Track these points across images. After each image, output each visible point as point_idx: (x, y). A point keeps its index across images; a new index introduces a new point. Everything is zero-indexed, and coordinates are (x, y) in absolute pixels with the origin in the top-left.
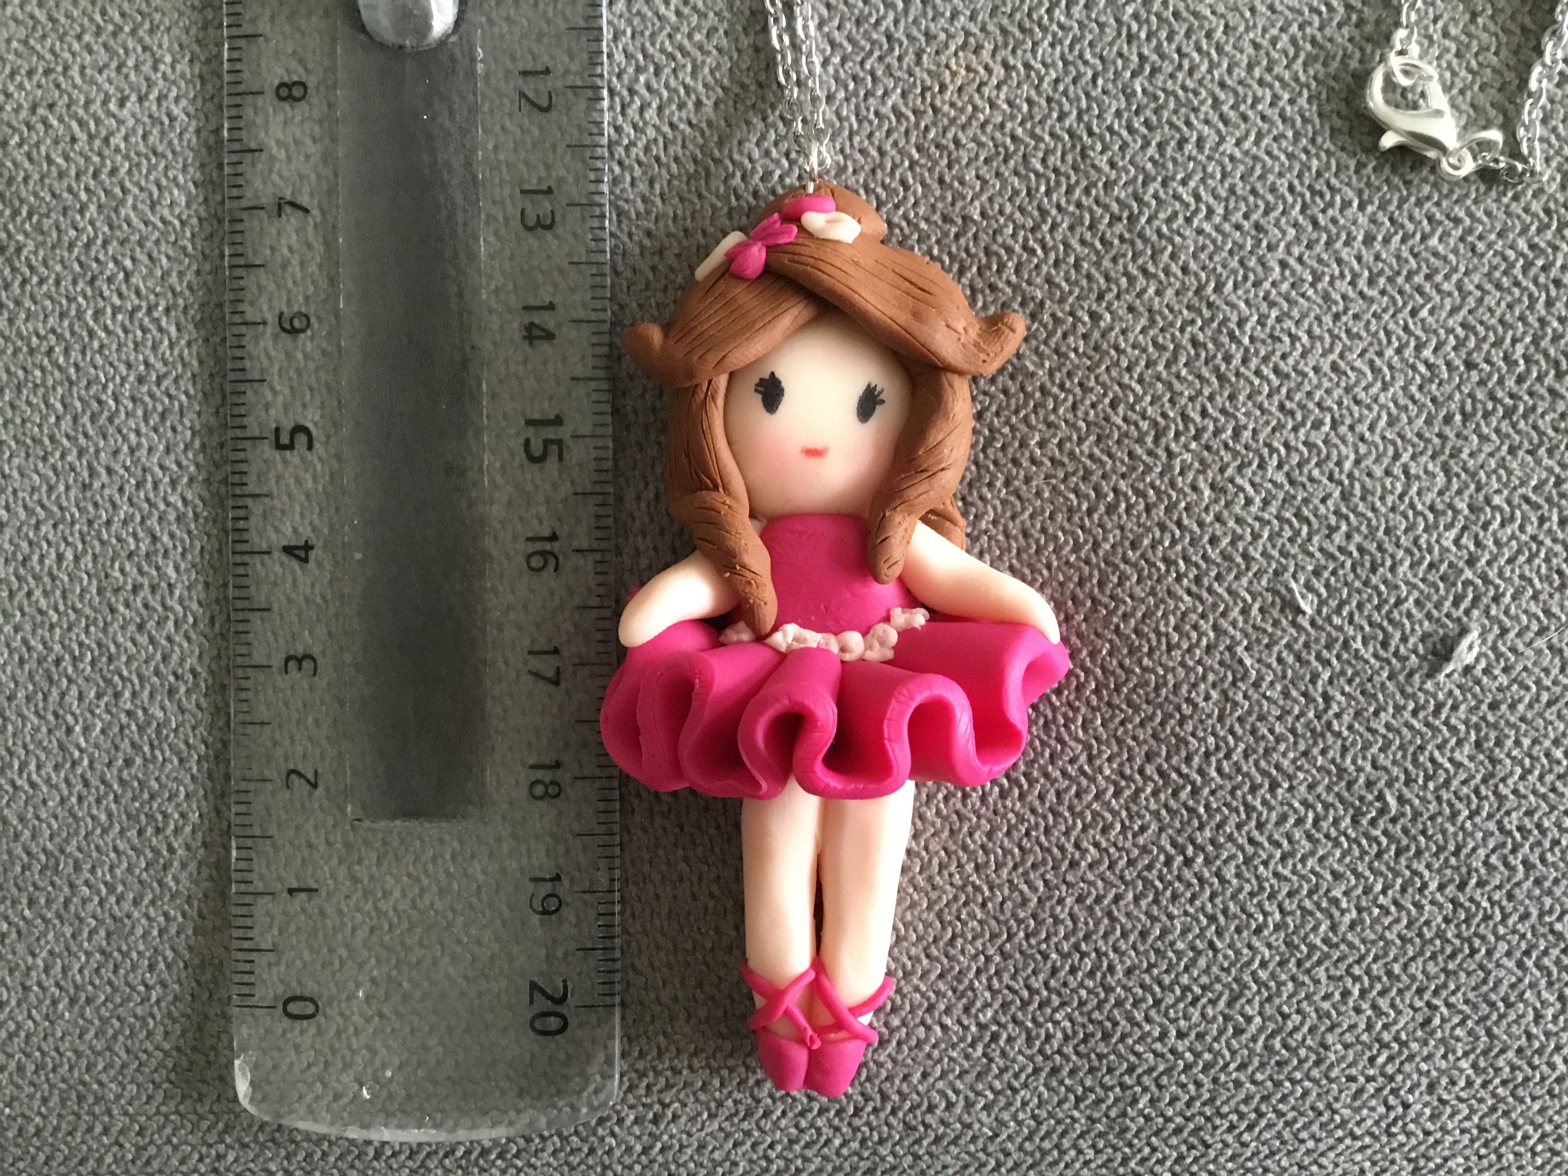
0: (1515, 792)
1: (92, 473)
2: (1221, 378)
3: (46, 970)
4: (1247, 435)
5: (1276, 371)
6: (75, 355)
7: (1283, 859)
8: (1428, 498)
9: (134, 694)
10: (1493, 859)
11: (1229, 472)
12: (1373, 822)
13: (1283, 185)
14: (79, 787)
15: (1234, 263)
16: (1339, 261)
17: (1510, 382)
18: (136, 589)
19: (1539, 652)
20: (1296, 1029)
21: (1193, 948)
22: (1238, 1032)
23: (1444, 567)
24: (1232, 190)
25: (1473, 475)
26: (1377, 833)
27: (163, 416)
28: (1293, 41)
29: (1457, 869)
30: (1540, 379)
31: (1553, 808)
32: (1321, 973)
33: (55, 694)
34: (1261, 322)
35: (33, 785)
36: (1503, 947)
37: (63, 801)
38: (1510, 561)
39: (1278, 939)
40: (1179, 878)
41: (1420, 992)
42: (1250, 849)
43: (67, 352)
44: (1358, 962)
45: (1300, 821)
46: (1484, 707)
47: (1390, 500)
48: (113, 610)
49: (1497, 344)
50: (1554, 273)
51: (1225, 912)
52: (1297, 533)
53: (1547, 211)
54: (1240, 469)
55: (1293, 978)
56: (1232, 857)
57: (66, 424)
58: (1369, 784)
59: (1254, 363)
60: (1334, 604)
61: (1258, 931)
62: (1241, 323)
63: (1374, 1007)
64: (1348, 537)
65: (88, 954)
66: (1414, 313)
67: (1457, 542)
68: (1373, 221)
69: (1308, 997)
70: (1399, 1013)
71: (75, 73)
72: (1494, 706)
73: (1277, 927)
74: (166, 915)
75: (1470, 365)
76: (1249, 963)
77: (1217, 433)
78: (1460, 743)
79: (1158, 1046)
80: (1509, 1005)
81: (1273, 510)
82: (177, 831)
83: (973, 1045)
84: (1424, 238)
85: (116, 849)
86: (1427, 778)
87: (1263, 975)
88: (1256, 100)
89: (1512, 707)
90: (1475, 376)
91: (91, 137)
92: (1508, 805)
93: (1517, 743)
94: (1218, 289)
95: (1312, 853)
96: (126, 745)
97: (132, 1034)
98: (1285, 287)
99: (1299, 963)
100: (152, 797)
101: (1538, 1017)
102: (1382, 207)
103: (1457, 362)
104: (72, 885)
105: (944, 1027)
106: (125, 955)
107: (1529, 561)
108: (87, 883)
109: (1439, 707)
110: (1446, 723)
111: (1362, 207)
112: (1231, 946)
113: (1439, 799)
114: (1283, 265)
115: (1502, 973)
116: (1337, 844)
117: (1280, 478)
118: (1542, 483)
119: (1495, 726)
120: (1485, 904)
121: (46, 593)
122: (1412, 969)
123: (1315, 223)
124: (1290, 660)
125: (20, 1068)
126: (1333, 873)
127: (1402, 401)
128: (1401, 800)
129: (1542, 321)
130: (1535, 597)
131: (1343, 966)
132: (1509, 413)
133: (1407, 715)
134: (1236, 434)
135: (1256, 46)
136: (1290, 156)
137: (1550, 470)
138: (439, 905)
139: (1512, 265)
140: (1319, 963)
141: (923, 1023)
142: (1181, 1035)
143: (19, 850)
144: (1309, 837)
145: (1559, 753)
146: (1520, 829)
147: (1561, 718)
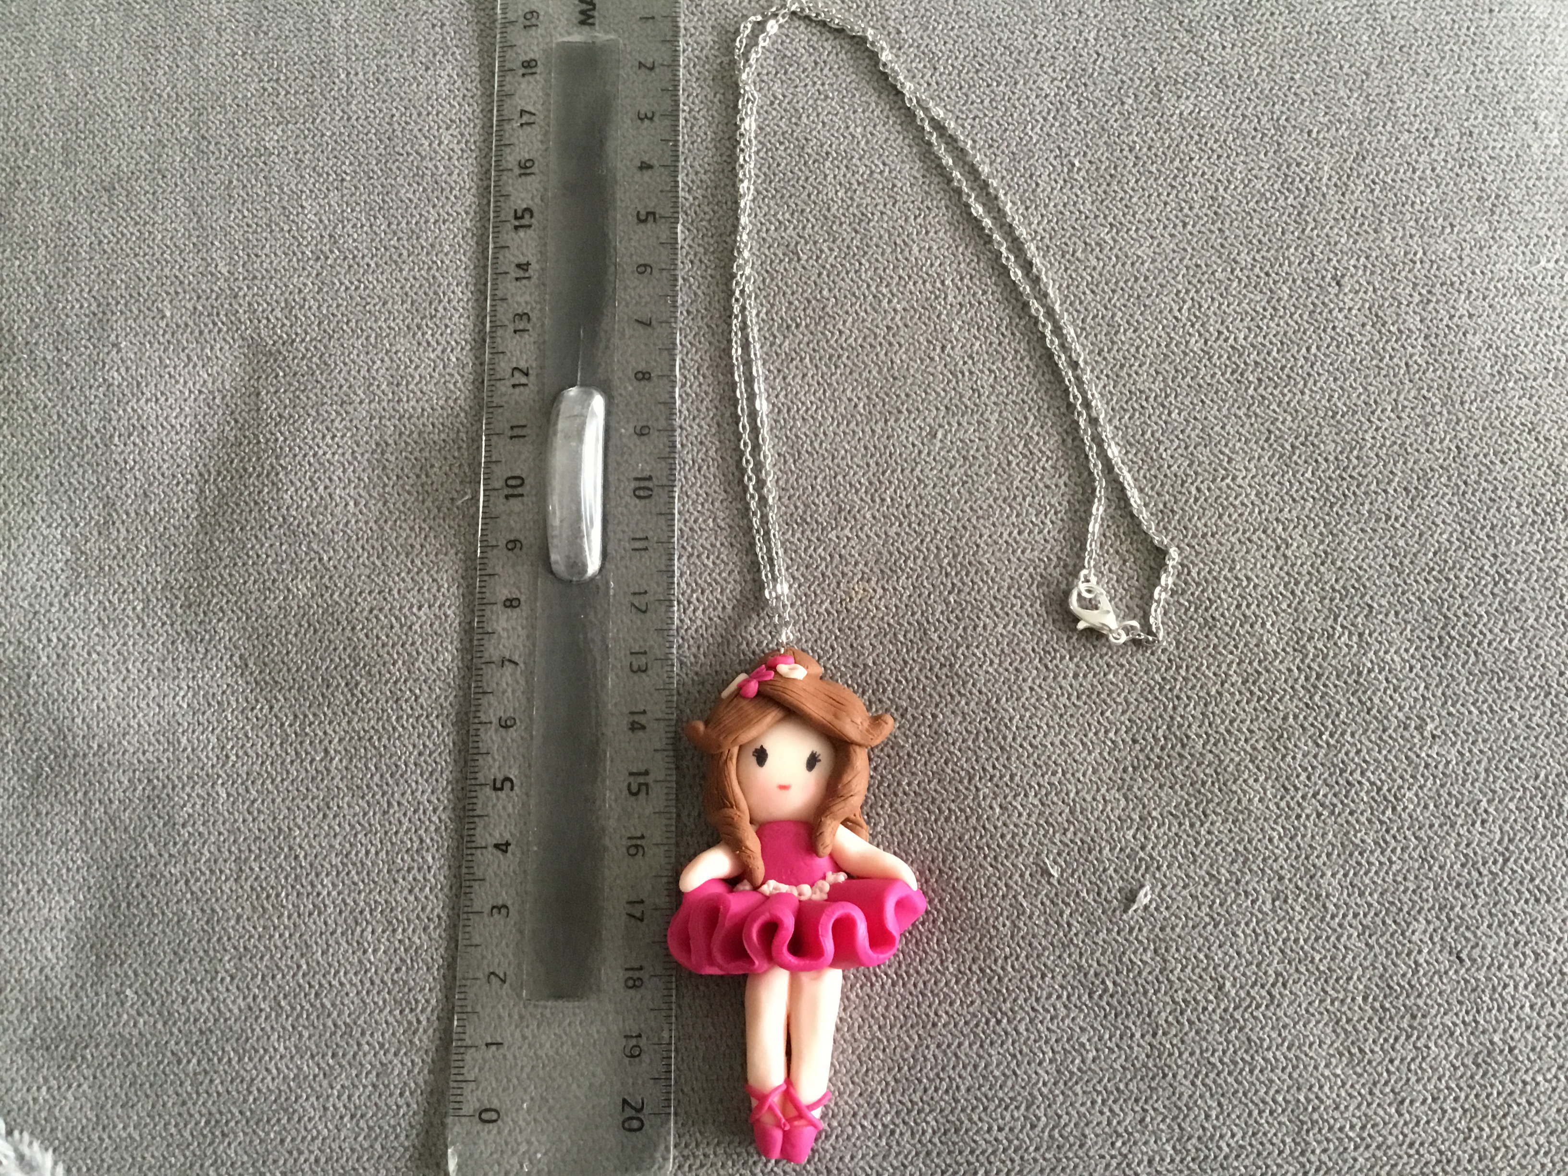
0: (1179, 979)
1: (389, 804)
2: (1002, 748)
3: (339, 1097)
4: (1017, 778)
5: (1031, 745)
6: (384, 741)
7: (1052, 1019)
8: (1117, 812)
9: (404, 930)
10: (1170, 1019)
11: (1009, 798)
12: (1101, 997)
13: (1029, 648)
14: (368, 985)
15: (1005, 688)
16: (1061, 687)
17: (1157, 750)
18: (409, 870)
19: (1185, 898)
20: (1066, 1125)
21: (1004, 1074)
22: (1033, 1127)
23: (1128, 850)
24: (1002, 651)
25: (1141, 800)
26: (1104, 1003)
27: (431, 774)
28: (1031, 575)
29: (1150, 1025)
30: (1173, 748)
31: (1201, 988)
32: (1078, 1088)
33: (359, 929)
34: (1021, 719)
35: (341, 984)
36: (1181, 1073)
37: (358, 993)
38: (1164, 847)
39: (1052, 1069)
40: (994, 1032)
41: (1137, 1101)
42: (1032, 1014)
43: (379, 739)
44: (1099, 1082)
45: (1059, 997)
46: (1157, 930)
47: (1096, 814)
48: (395, 882)
49: (1148, 730)
50: (1176, 692)
51: (1021, 1052)
52: (1047, 832)
53: (1170, 660)
54: (1015, 797)
55: (1063, 1093)
56: (1022, 1019)
57: (377, 778)
58: (1096, 975)
59: (1019, 740)
60: (1069, 871)
61: (1040, 1064)
62: (1011, 720)
63: (1111, 1110)
64: (1075, 834)
65: (365, 1087)
66: (1102, 714)
67: (1134, 837)
68: (1077, 666)
69: (1072, 1104)
70: (1125, 1114)
71: (395, 592)
72: (1162, 929)
73: (1051, 1061)
74: (412, 1061)
75: (1135, 741)
76: (1036, 1083)
77: (1001, 778)
78: (1145, 950)
79: (987, 1136)
80: (1189, 1109)
81: (1033, 819)
82: (422, 1011)
83: (880, 1137)
84: (1105, 675)
85: (386, 1022)
86: (1128, 971)
87: (1045, 1090)
88: (1013, 606)
89: (1173, 929)
90: (1138, 747)
91: (402, 626)
92: (1175, 987)
93: (1177, 950)
94: (998, 702)
95: (1068, 1016)
96: (397, 960)
97: (386, 1137)
98: (1033, 700)
99: (1065, 1084)
100: (410, 990)
101: (1207, 1117)
102: (1082, 659)
103: (1128, 739)
104: (359, 1044)
105: (863, 1126)
106: (387, 1087)
107: (1175, 847)
108: (368, 1043)
109: (1131, 930)
110: (1137, 939)
111: (1071, 659)
112: (1025, 1073)
113: (1136, 984)
114: (1031, 689)
115: (1183, 1089)
116: (1081, 1010)
117: (1036, 802)
118: (1179, 804)
119: (1164, 941)
120: (1168, 1046)
121: (358, 873)
122: (1131, 1086)
123: (1046, 667)
124: (1048, 903)
125: (317, 1161)
126: (1080, 1028)
127: (1099, 760)
128: (1115, 983)
129: (1172, 718)
130: (1180, 867)
131: (1091, 1085)
132: (1157, 767)
133: (1114, 934)
135: (1012, 578)
136: (1032, 634)
137: (1182, 797)
138: (572, 1052)
139: (1153, 688)
140: (1077, 1083)
141: (850, 1124)
142: (1000, 1129)
143: (330, 1023)
144: (1065, 1006)
145: (1201, 956)
146: (1184, 1001)
147: (1200, 935)
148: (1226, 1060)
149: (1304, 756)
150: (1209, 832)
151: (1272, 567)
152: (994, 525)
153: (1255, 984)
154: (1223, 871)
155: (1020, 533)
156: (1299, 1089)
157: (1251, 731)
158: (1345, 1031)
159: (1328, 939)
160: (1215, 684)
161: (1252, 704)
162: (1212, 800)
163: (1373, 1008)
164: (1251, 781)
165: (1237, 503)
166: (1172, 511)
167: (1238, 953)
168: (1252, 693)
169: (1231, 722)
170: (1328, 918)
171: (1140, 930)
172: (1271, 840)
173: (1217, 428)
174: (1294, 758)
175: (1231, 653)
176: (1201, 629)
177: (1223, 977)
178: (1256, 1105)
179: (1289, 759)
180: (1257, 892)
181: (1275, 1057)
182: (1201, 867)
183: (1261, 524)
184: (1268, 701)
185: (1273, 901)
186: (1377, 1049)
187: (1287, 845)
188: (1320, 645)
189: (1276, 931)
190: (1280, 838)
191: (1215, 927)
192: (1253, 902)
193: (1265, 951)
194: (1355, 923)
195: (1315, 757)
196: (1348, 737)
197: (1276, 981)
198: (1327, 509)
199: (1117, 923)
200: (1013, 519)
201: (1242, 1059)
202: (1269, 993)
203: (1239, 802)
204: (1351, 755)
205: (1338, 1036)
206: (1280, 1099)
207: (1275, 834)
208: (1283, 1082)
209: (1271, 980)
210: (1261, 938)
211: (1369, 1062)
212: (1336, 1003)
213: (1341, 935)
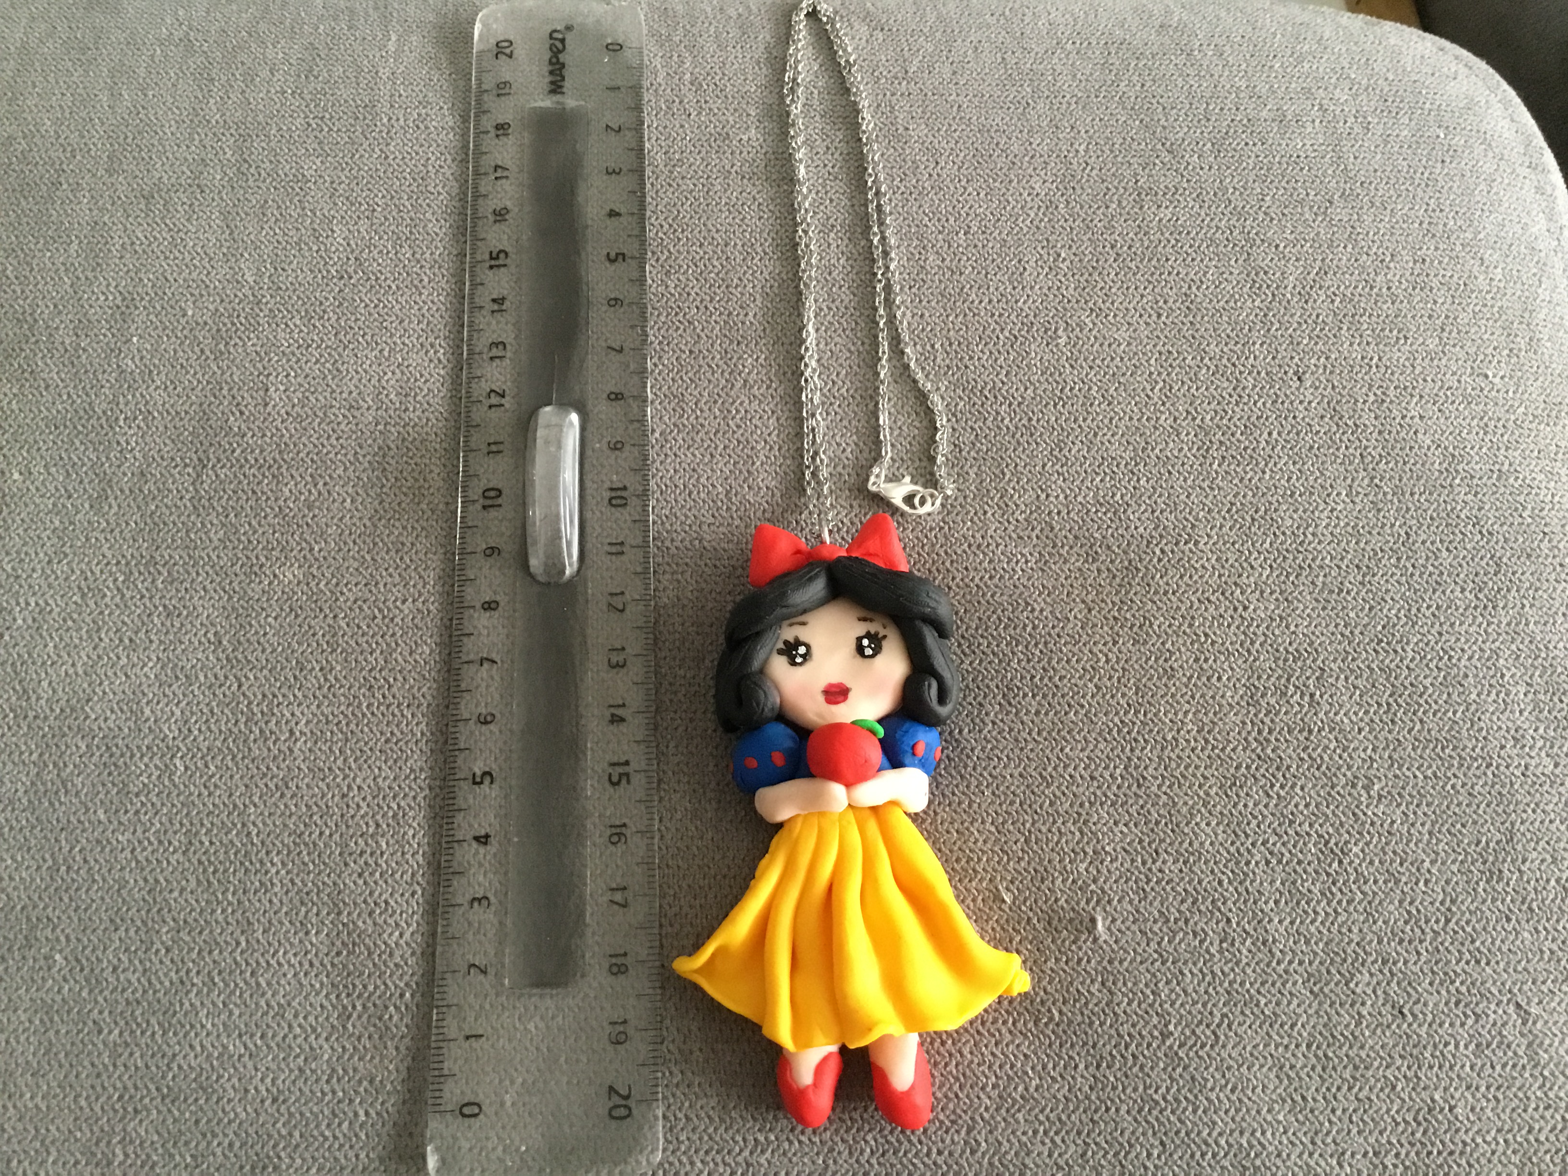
0: (1125, 1012)
1: (349, 787)
2: (962, 776)
3: (262, 1080)
4: (975, 806)
5: (991, 774)
6: (353, 726)
7: (996, 1044)
8: (1071, 845)
9: (349, 914)
10: (1115, 1052)
11: (966, 824)
12: (1046, 1024)
13: (992, 685)
14: (306, 966)
15: (969, 720)
16: (1022, 723)
17: (1114, 788)
18: (362, 853)
19: (1134, 933)
20: (1006, 1153)
21: (946, 1096)
22: (973, 1152)
23: (1080, 882)
25: (1095, 835)
26: (1048, 1032)
27: (395, 761)
28: (999, 618)
29: (1093, 1057)
30: (1129, 787)
31: (1147, 1023)
32: (1020, 1116)
33: (303, 909)
34: (983, 750)
35: (279, 964)
36: (1124, 1108)
37: (295, 975)
38: (1116, 881)
39: (995, 1094)
40: (938, 1053)
41: (1079, 1133)
42: (977, 1037)
43: (347, 724)
44: (1042, 1111)
45: (1005, 1022)
46: (1105, 962)
47: (1050, 845)
48: (346, 864)
50: (1133, 735)
51: (964, 1075)
52: (1001, 859)
53: (1129, 705)
54: (972, 823)
55: (1004, 1120)
56: (968, 1041)
57: (340, 762)
58: (1042, 1002)
59: (979, 769)
60: (1022, 899)
61: (983, 1089)
62: (972, 750)
63: (1053, 1141)
64: (1029, 863)
65: (291, 1071)
66: (1062, 750)
67: (1087, 870)
68: (1039, 704)
69: (1013, 1132)
70: (1067, 1146)
71: (381, 586)
72: (1110, 962)
73: (994, 1087)
74: (344, 1047)
75: (1093, 778)
76: (977, 1109)
77: (960, 803)
78: (1092, 981)
79: (926, 1159)
80: (1131, 1146)
81: (989, 845)
82: (359, 997)
83: (818, 1154)
84: (1066, 714)
85: (322, 1006)
86: (1075, 1001)
87: (986, 1116)
88: (979, 644)
89: (1121, 962)
90: (1095, 784)
91: (384, 617)
92: (1121, 1020)
93: (1125, 984)
94: (960, 732)
95: (1012, 1042)
96: (338, 943)
97: (307, 1125)
98: (994, 733)
99: (1008, 1111)
100: (349, 975)
101: (1149, 1155)
102: (1044, 696)
103: (1086, 776)
104: (290, 1026)
105: (800, 1142)
106: (313, 1071)
107: (1126, 882)
108: (300, 1026)
109: (1080, 960)
110: (1085, 970)
111: (1034, 696)
112: (968, 1096)
113: (1082, 1014)
114: (994, 723)
115: (1125, 1125)
118: (1132, 841)
119: (1112, 973)
120: (1112, 1079)
121: (309, 854)
122: (1073, 1117)
123: (1010, 704)
125: (231, 1145)
126: (1025, 1055)
127: (1058, 793)
128: (1061, 1012)
129: (1129, 758)
130: (1130, 902)
131: (1033, 1114)
132: (1113, 804)
133: (1062, 964)
134: (970, 806)
135: (980, 619)
137: (1136, 835)
139: (1110, 730)
140: (1019, 1111)
141: (788, 1139)
142: (940, 1153)
143: (263, 1003)
144: (1010, 1032)
145: (1148, 992)
146: (1129, 1035)
147: (1148, 971)
148: (1169, 1098)
149: (1255, 805)
150: (1160, 871)
151: (1229, 626)
152: (966, 569)
153: (1200, 1022)
154: (1172, 910)
155: (991, 578)
156: (1242, 1133)
157: (1205, 778)
158: (1288, 1076)
159: (1273, 984)
160: (1171, 730)
161: (1206, 753)
162: (1164, 841)
163: (1316, 1056)
164: (1203, 825)
165: (1197, 566)
166: (1137, 569)
167: (1185, 991)
168: (1207, 741)
169: (1186, 768)
170: (1274, 964)
171: (1089, 961)
172: (1220, 883)
173: (1183, 497)
174: (1245, 806)
175: (1188, 702)
176: (1159, 678)
177: (1169, 1014)
178: (1199, 1147)
179: (1240, 806)
180: (1206, 934)
181: (1218, 1098)
182: (1151, 904)
183: (1219, 586)
184: (1223, 750)
185: (1221, 942)
186: (1320, 1098)
187: (1236, 889)
188: (1273, 701)
189: (1222, 972)
190: (1230, 882)
191: (1163, 963)
192: (1201, 942)
193: (1211, 990)
194: (1300, 969)
195: (1266, 806)
196: (1298, 790)
197: (1222, 1021)
198: (1283, 578)
199: (1065, 953)
200: (986, 564)
201: (1186, 1098)
202: (1214, 1033)
203: (1191, 844)
204: (1301, 807)
205: (1281, 1082)
206: (1223, 1142)
207: (1224, 877)
208: (1226, 1124)
209: (1217, 1021)
210: (1208, 978)
211: (1312, 1111)
212: (1280, 1049)
213: (1287, 981)
